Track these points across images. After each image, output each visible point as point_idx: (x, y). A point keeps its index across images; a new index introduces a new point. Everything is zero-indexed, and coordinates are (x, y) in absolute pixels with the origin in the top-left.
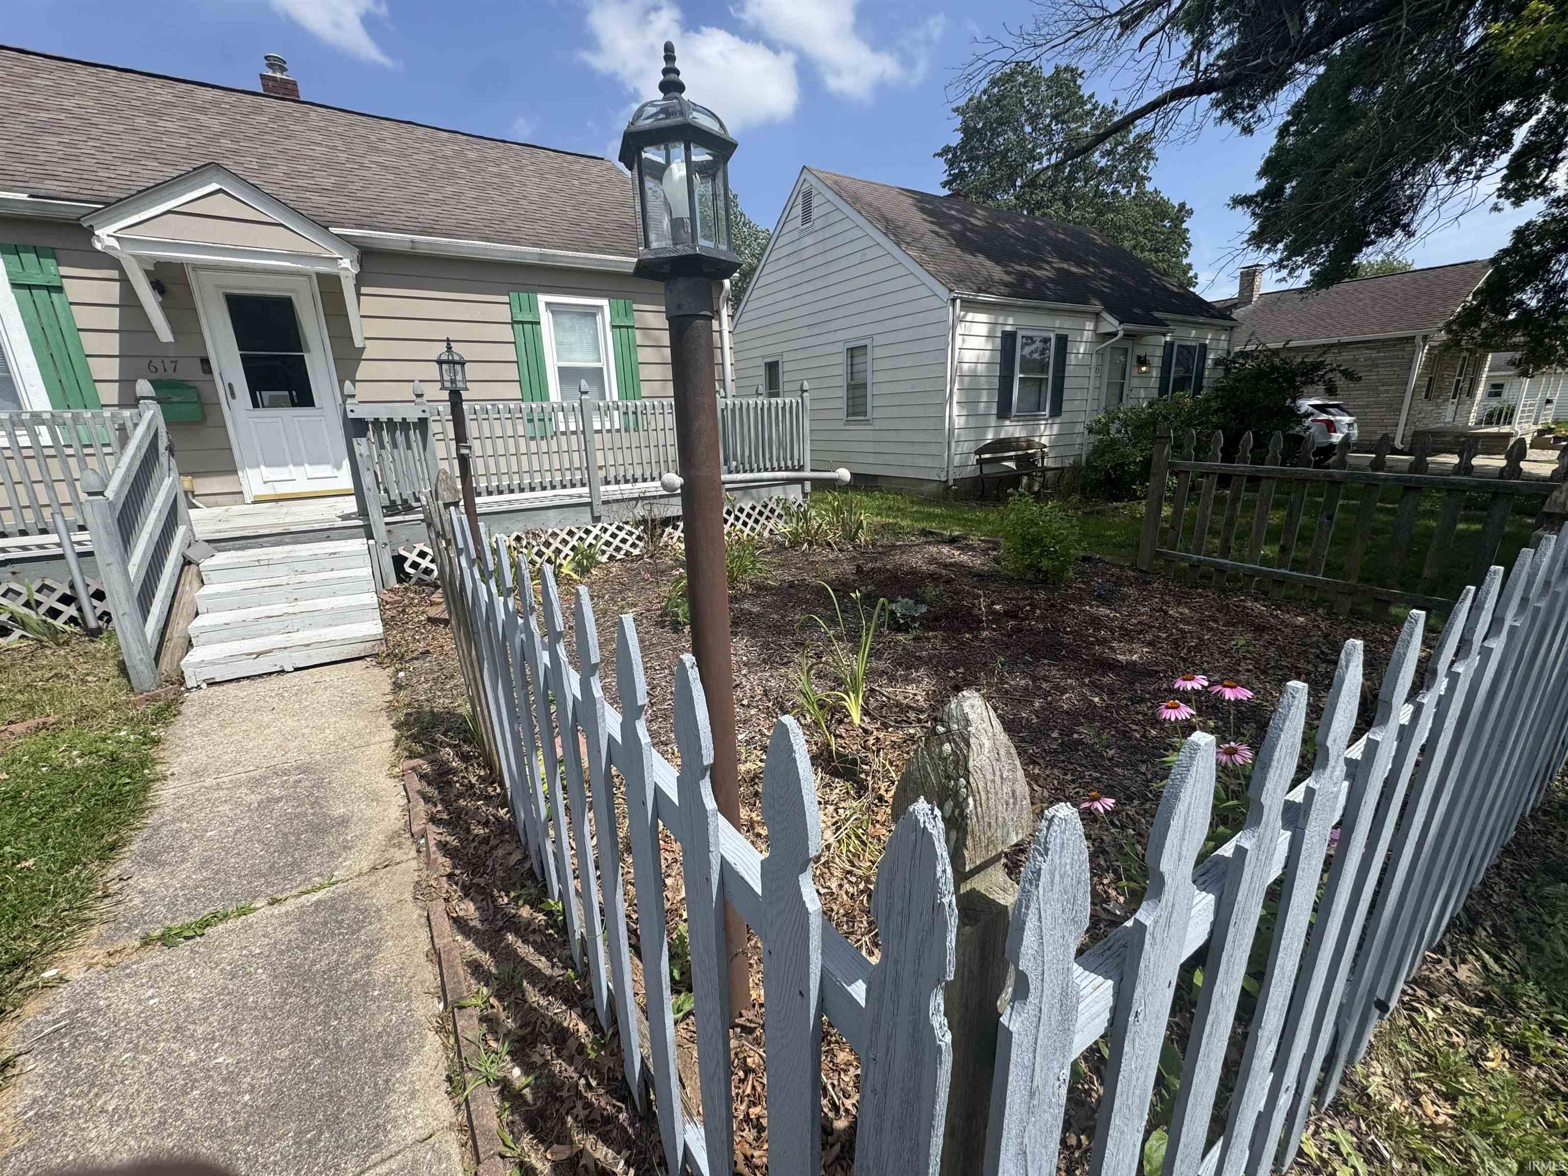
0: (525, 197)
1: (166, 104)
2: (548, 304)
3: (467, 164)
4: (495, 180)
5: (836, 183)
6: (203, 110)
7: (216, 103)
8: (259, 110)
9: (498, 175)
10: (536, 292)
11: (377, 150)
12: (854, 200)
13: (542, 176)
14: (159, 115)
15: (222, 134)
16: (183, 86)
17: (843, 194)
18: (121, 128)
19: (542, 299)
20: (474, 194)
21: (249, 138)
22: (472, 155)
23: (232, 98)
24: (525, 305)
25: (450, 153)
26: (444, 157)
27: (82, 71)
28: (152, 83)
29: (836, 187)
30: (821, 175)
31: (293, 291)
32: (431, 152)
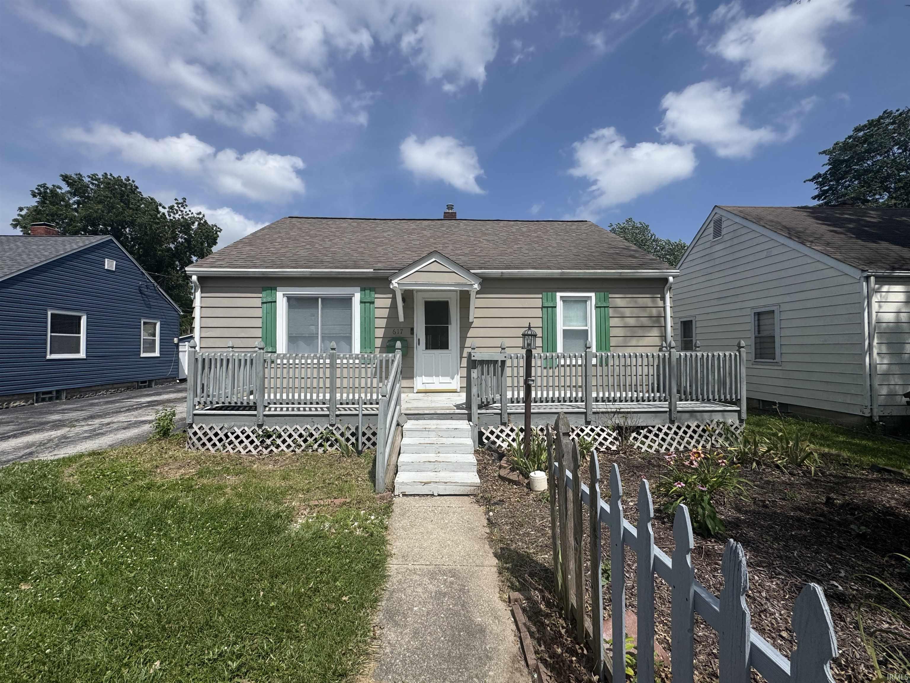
0: (550, 246)
1: (414, 229)
2: (561, 297)
3: (523, 234)
4: (535, 239)
5: (741, 212)
6: (424, 229)
7: (429, 226)
8: (443, 226)
9: (537, 237)
10: (556, 292)
11: (485, 234)
12: (758, 220)
13: (557, 234)
14: (411, 234)
15: (431, 237)
16: (419, 222)
17: (748, 217)
18: (399, 241)
19: (559, 295)
20: (526, 247)
21: (439, 237)
22: (524, 230)
23: (434, 223)
24: (550, 298)
25: (514, 230)
26: (512, 232)
27: (390, 223)
28: (410, 223)
29: (742, 215)
30: (729, 209)
31: (450, 298)
32: (507, 231)
